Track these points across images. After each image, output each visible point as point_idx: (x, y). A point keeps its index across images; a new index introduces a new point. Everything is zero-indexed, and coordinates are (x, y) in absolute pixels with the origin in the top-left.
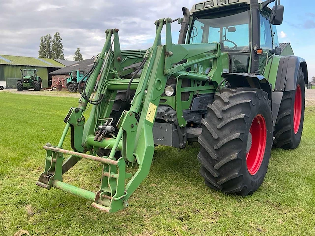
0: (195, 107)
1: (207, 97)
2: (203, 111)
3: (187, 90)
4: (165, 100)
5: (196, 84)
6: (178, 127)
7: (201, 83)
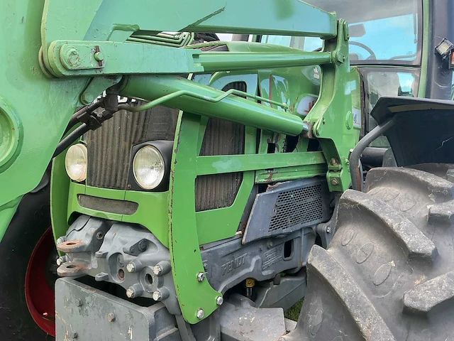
0: (260, 226)
1: (301, 189)
2: (289, 234)
3: (225, 164)
4: (133, 206)
5: (264, 145)
6: (179, 320)
7: (281, 144)
